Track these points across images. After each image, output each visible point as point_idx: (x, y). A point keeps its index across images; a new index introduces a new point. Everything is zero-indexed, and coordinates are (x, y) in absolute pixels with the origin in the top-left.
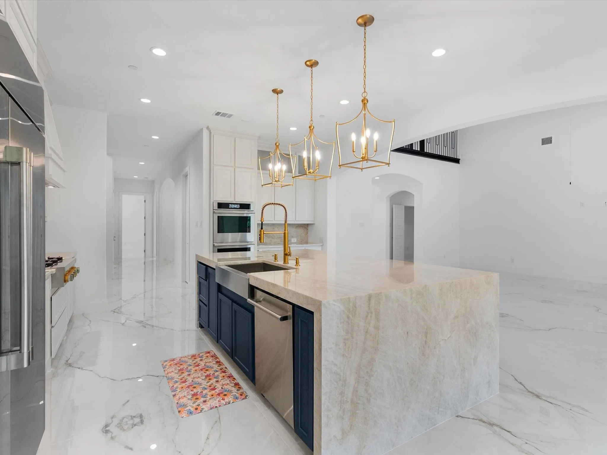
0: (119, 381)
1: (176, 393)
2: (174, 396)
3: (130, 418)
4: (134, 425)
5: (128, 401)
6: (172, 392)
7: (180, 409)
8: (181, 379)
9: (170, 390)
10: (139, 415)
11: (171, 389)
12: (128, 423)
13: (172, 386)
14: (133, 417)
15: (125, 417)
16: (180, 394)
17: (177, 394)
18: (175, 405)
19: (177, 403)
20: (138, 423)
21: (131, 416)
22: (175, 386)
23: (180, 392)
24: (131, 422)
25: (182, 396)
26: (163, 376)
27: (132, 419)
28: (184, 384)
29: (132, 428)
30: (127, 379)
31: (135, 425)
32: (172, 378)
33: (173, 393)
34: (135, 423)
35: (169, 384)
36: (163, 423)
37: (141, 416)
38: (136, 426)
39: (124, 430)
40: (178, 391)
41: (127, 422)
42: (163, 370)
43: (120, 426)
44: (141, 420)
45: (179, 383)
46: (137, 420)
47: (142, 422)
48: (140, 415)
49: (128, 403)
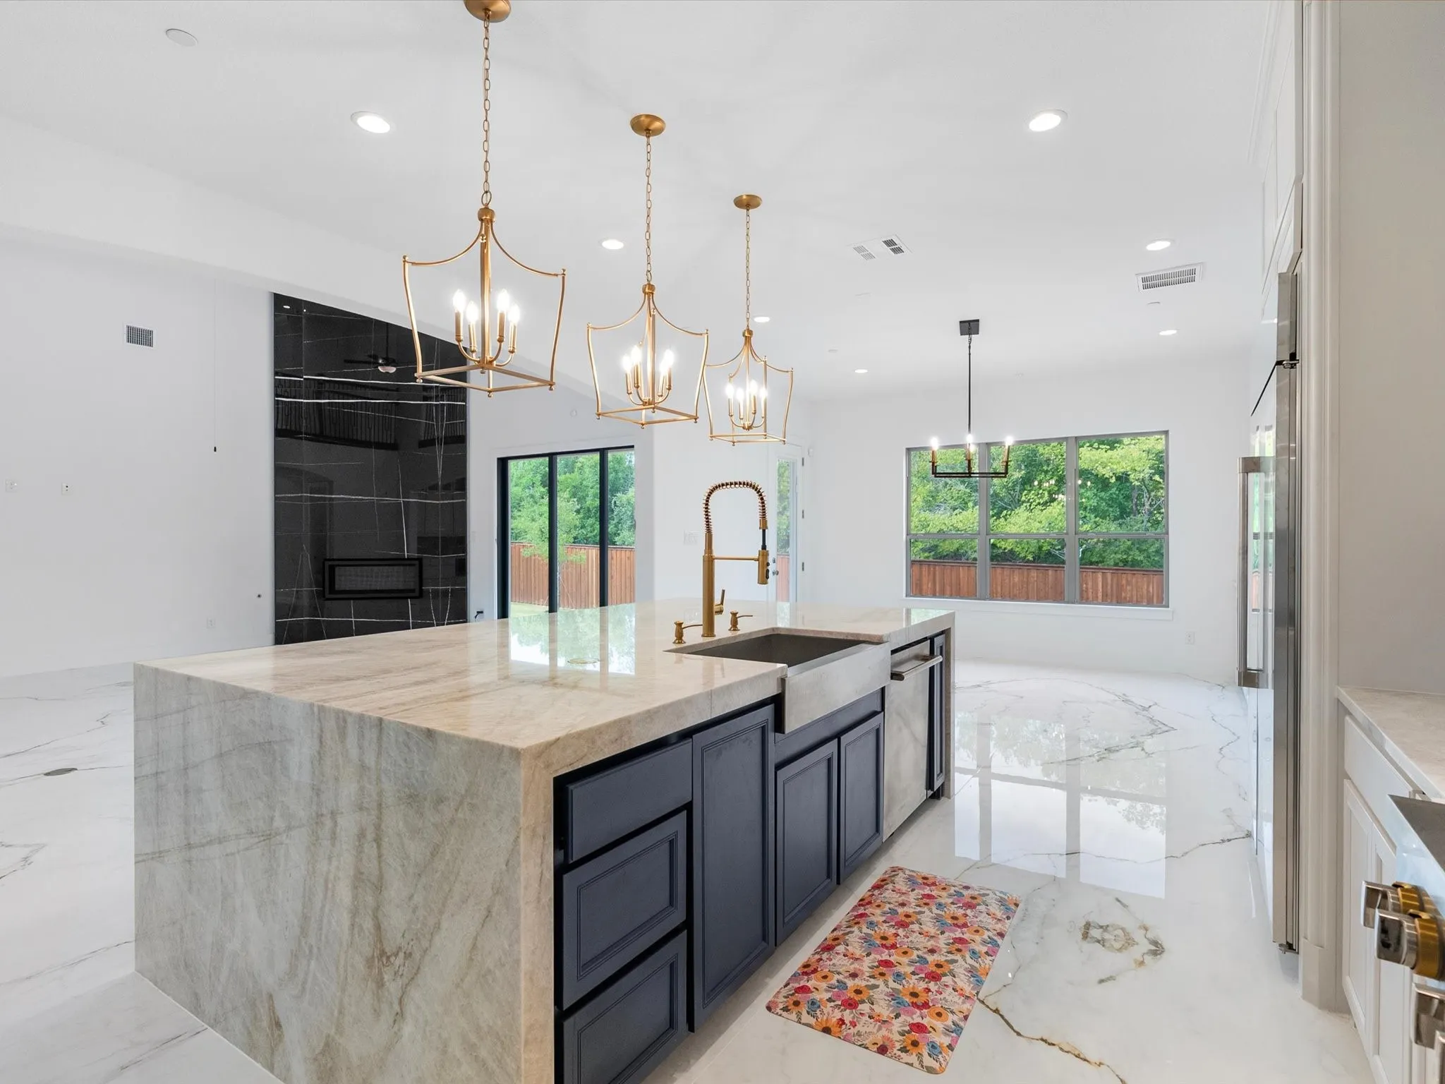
0: (1108, 1066)
1: (994, 935)
2: (1001, 935)
3: (1107, 944)
4: (1105, 928)
5: (1101, 981)
6: (998, 946)
7: (1013, 907)
8: (959, 950)
9: (998, 954)
10: (1088, 939)
11: (995, 953)
12: (1114, 938)
13: (989, 956)
14: (1101, 942)
15: (1117, 950)
16: (991, 926)
17: (995, 932)
18: (1014, 921)
19: (1008, 918)
20: (1095, 928)
21: (1103, 946)
22: (984, 949)
23: (988, 930)
24: (1107, 936)
25: (991, 920)
26: (983, 1002)
27: (1104, 940)
28: (966, 936)
29: (1108, 926)
30: (1085, 1060)
31: (1101, 927)
32: (972, 972)
33: (999, 941)
34: (1101, 930)
35: (989, 969)
36: (1054, 905)
37: (1085, 936)
38: (1101, 925)
39: (1123, 929)
40: (990, 934)
41: (1115, 940)
42: (968, 1027)
43: (1129, 942)
44: (1088, 929)
45: (973, 946)
46: (1095, 933)
47: (1088, 926)
48: (1087, 937)
49: (1103, 978)
